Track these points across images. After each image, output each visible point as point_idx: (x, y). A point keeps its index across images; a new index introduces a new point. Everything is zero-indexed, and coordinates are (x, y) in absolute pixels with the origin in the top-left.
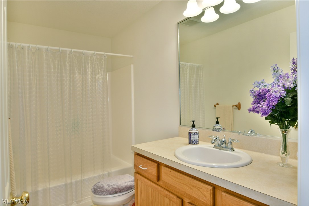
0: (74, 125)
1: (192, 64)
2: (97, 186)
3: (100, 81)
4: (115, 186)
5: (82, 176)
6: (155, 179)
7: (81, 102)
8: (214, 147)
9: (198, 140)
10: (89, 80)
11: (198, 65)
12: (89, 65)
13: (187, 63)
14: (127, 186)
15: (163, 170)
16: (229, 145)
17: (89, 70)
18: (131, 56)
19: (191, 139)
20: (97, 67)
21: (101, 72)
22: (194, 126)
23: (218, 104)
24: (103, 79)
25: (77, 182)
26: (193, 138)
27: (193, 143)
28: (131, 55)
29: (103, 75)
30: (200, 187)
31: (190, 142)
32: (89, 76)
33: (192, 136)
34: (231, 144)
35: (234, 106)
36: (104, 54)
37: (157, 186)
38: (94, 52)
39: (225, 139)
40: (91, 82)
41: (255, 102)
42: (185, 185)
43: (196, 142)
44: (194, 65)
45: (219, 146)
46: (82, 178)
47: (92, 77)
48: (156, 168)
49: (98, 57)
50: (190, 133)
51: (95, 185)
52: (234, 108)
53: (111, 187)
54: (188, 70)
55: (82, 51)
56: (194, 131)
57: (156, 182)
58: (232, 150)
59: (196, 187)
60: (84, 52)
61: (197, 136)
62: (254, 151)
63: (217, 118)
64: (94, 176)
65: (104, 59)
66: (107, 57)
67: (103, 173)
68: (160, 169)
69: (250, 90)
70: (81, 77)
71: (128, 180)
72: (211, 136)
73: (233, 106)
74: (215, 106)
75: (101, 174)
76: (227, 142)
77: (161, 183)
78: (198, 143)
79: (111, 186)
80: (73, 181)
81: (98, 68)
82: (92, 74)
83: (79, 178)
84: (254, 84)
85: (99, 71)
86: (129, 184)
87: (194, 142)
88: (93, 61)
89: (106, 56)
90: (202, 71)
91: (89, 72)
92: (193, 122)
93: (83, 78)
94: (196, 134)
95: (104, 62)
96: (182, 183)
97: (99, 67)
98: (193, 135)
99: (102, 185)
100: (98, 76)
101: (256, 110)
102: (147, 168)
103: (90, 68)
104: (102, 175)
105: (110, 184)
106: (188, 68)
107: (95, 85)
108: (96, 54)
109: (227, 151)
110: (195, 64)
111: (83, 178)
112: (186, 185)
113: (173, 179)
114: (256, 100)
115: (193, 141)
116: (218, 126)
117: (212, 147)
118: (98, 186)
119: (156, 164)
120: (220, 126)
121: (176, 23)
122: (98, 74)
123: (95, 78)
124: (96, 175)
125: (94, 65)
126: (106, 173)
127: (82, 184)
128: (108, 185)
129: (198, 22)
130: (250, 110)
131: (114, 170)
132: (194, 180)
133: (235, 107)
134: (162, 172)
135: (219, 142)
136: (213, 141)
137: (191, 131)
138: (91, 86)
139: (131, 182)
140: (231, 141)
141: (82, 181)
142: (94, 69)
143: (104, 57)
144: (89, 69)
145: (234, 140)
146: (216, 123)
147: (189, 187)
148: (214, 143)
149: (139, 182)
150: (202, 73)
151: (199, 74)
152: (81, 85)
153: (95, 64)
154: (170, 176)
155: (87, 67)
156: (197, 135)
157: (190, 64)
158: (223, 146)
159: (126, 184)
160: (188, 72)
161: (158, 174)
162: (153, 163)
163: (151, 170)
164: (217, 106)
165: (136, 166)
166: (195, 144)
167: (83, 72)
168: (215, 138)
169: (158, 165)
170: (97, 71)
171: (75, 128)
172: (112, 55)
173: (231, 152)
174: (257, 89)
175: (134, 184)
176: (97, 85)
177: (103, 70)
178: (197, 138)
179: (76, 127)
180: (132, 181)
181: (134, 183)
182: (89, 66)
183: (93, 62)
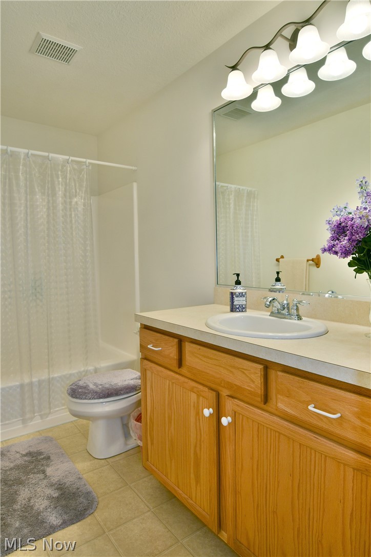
0: (36, 289)
1: (239, 187)
2: (76, 385)
3: (80, 209)
4: (107, 386)
5: (49, 372)
6: (174, 363)
7: (47, 244)
8: (270, 316)
9: (246, 305)
10: (60, 207)
11: (249, 189)
12: (60, 179)
13: (230, 185)
14: (127, 385)
15: (188, 347)
16: (294, 312)
17: (59, 188)
18: (134, 168)
19: (234, 303)
20: (73, 184)
21: (80, 192)
22: (238, 283)
23: (282, 257)
24: (84, 205)
25: (40, 382)
26: (238, 301)
27: (237, 310)
28: (132, 166)
29: (84, 199)
30: (245, 368)
31: (233, 309)
32: (60, 199)
33: (236, 299)
34: (297, 309)
35: (310, 260)
36: (85, 162)
37: (177, 376)
38: (67, 157)
39: (287, 300)
40: (62, 210)
41: (333, 239)
42: (222, 367)
43: (242, 309)
44: (242, 189)
45: (279, 313)
46: (49, 375)
47: (65, 202)
48: (175, 347)
49: (75, 167)
50: (232, 294)
51: (74, 383)
52: (310, 265)
53: (100, 387)
54: (232, 197)
55: (46, 154)
56: (239, 290)
57: (177, 369)
58: (298, 318)
59: (238, 368)
60: (50, 156)
61: (244, 298)
62: (333, 321)
63: (278, 273)
64: (70, 372)
65: (85, 170)
66: (90, 168)
67: (86, 369)
68: (183, 349)
69: (327, 221)
70: (46, 201)
71: (131, 377)
72: (265, 298)
73: (308, 261)
74: (278, 260)
75: (82, 369)
76: (291, 306)
77: (184, 370)
78: (246, 311)
79: (101, 385)
80: (34, 380)
81: (75, 186)
82: (65, 195)
83: (44, 376)
84: (332, 210)
85: (78, 191)
86: (132, 382)
87: (238, 308)
88: (67, 172)
89: (89, 166)
90: (256, 200)
91: (60, 192)
92: (238, 275)
93: (48, 202)
94: (241, 295)
95: (85, 177)
96: (217, 365)
97: (77, 185)
98: (237, 297)
99: (85, 384)
100: (75, 200)
101: (333, 249)
102: (161, 348)
103: (62, 185)
104: (84, 371)
105: (99, 383)
106: (232, 194)
107: (71, 215)
108: (72, 161)
109: (290, 319)
110: (244, 188)
111: (51, 376)
112: (224, 368)
113: (203, 361)
114: (334, 235)
115: (238, 306)
116: (278, 286)
117: (267, 315)
118: (78, 386)
119: (176, 340)
120: (282, 286)
121: (211, 111)
122: (76, 196)
123: (71, 202)
124: (74, 372)
125: (68, 181)
126: (91, 368)
127: (49, 385)
128: (95, 384)
129: (248, 113)
130: (324, 250)
131: (104, 364)
132: (235, 358)
133: (311, 262)
134: (185, 352)
135: (279, 305)
136: (268, 303)
137: (234, 290)
138: (63, 217)
139: (135, 381)
140: (298, 305)
141: (50, 381)
142: (68, 187)
143: (85, 167)
144: (60, 186)
145: (301, 301)
146: (276, 281)
147: (228, 370)
148: (269, 306)
149: (149, 374)
150: (255, 204)
151: (251, 204)
152: (46, 214)
153: (70, 179)
154: (198, 356)
155: (56, 182)
156: (244, 296)
157: (235, 186)
158: (285, 312)
159: (126, 383)
160: (232, 201)
161: (179, 356)
162: (171, 339)
163: (169, 350)
164: (281, 260)
165: (143, 347)
166: (240, 311)
167: (50, 192)
168: (270, 299)
169: (179, 341)
170: (74, 191)
171: (36, 296)
172: (99, 165)
173: (297, 322)
174: (336, 219)
175: (140, 384)
176: (73, 216)
177: (84, 189)
178: (244, 303)
179: (39, 292)
180: (136, 379)
181: (140, 381)
182: (59, 181)
183: (67, 176)
